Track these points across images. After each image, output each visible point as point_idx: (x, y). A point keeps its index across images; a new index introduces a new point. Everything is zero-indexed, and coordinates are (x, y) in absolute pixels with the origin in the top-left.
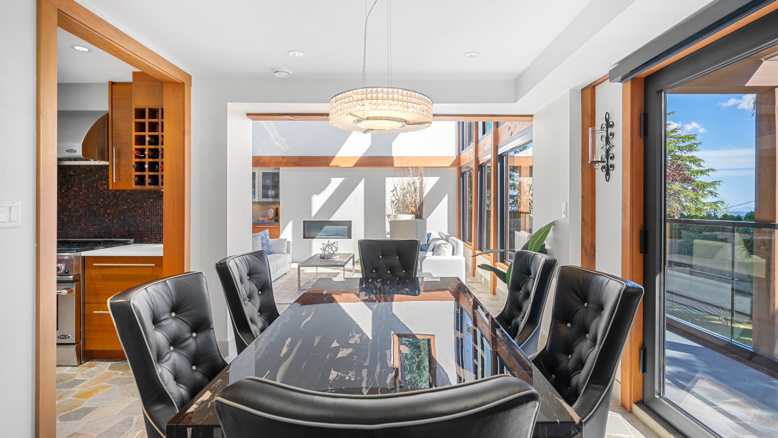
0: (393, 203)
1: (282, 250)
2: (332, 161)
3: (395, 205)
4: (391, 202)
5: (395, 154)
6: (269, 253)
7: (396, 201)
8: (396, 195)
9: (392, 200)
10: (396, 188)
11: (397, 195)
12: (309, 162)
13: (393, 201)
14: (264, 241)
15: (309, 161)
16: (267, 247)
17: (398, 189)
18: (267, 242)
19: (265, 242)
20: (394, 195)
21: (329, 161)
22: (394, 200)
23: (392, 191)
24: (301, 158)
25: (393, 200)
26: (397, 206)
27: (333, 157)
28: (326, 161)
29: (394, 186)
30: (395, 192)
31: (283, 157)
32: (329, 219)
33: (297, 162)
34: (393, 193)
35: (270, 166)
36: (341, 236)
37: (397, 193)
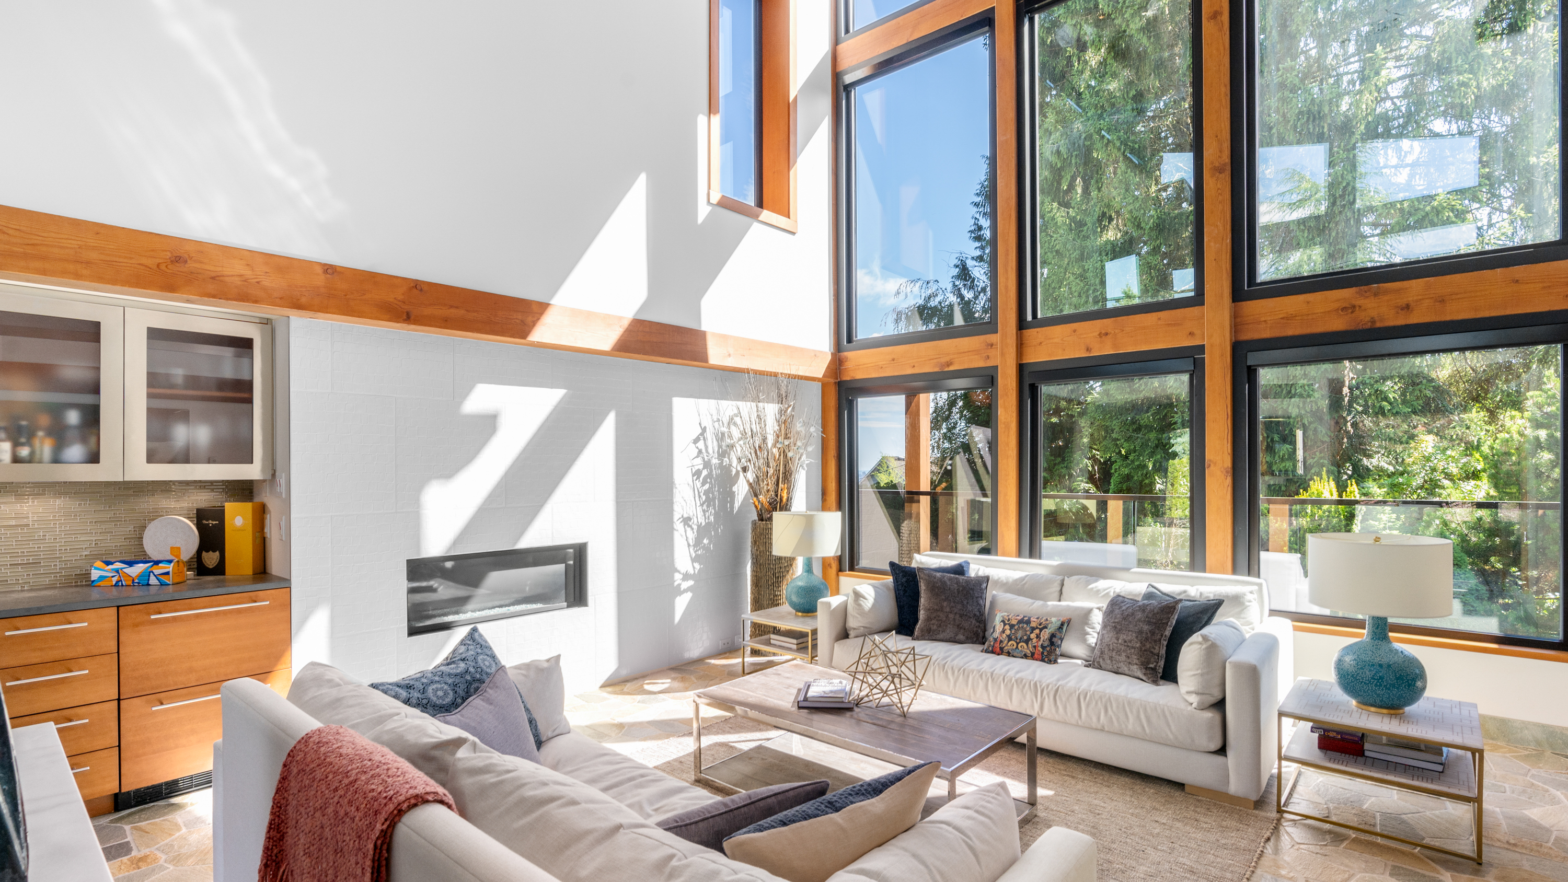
0: (698, 478)
2: (539, 319)
3: (703, 484)
4: (693, 476)
7: (705, 473)
8: (704, 451)
9: (694, 471)
10: (704, 430)
11: (707, 452)
12: (453, 310)
13: (699, 469)
15: (451, 307)
17: (709, 435)
20: (700, 452)
21: (530, 319)
22: (701, 467)
23: (696, 441)
24: (417, 286)
25: (696, 467)
26: (707, 486)
27: (542, 307)
28: (519, 317)
29: (700, 424)
30: (701, 444)
31: (329, 269)
32: (515, 543)
33: (399, 303)
34: (697, 448)
35: (256, 302)
36: (539, 606)
37: (706, 447)
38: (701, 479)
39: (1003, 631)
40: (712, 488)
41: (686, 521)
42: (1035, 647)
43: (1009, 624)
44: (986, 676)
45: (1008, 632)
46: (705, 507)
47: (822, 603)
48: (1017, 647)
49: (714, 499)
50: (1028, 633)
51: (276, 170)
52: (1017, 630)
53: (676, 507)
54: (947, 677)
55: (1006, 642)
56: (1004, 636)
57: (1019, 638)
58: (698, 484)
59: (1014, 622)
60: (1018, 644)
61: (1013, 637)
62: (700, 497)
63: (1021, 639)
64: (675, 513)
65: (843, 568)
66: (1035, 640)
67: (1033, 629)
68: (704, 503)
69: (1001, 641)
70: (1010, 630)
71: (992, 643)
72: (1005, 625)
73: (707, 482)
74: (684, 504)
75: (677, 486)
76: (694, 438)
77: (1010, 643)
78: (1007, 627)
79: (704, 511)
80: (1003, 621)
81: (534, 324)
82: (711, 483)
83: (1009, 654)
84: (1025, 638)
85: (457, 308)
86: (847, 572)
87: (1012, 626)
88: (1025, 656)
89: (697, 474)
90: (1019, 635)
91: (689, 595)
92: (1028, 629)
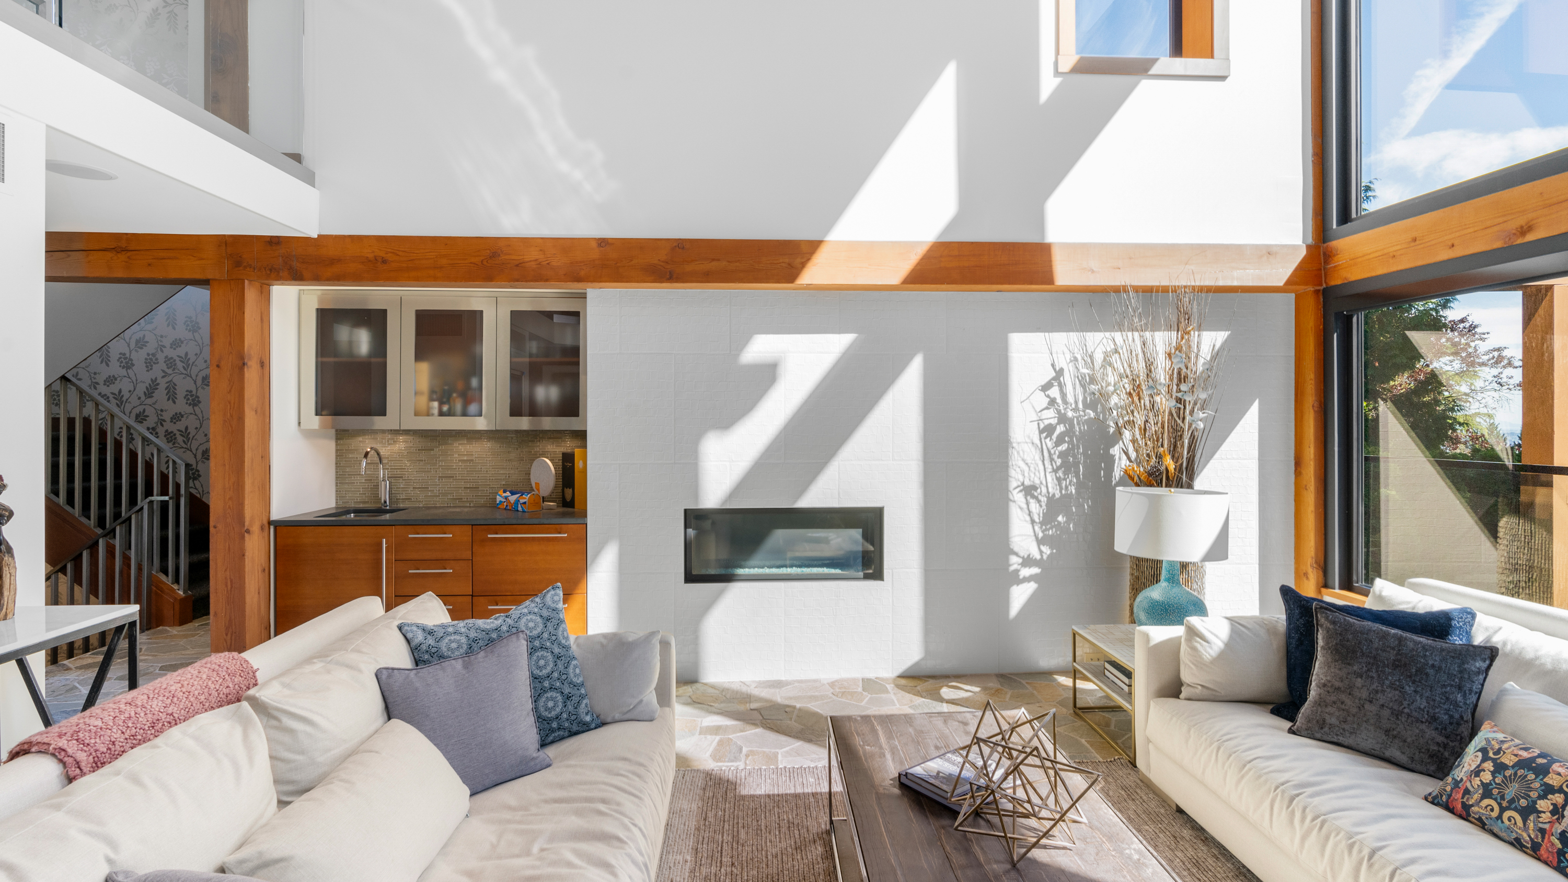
0: (1050, 435)
1: (641, 701)
2: (809, 259)
3: (1058, 444)
4: (1041, 432)
5: (1053, 236)
6: (575, 728)
7: (1060, 429)
8: (1059, 401)
9: (1042, 426)
10: (1060, 373)
11: (1065, 401)
12: (714, 263)
13: (1050, 425)
14: (542, 662)
15: (713, 260)
16: (559, 698)
17: (1067, 379)
18: (561, 666)
19: (549, 669)
20: (1052, 402)
21: (799, 260)
22: (1054, 421)
23: (1045, 388)
24: (680, 246)
25: (1047, 422)
26: (1064, 447)
27: (814, 246)
28: (787, 260)
29: (1053, 365)
30: (1054, 392)
31: (603, 243)
32: (795, 502)
33: (662, 264)
34: (1048, 396)
35: (547, 280)
36: (838, 571)
37: (1063, 395)
38: (1054, 437)
39: (1477, 772)
40: (1073, 449)
41: (1029, 490)
42: (1543, 831)
43: (1494, 760)
44: (1360, 851)
45: (1487, 777)
46: (1060, 474)
47: (1140, 632)
48: (1500, 817)
49: (1076, 464)
50: (1534, 795)
51: (563, 166)
52: (1508, 780)
53: (1012, 473)
54: (1291, 821)
55: (1476, 796)
56: (1477, 781)
57: (1508, 798)
58: (1050, 444)
59: (1508, 759)
60: (1503, 810)
61: (1495, 792)
62: (1052, 460)
63: (1512, 801)
64: (1010, 479)
65: (1330, 583)
66: (1546, 817)
67: (1548, 790)
68: (1058, 468)
69: (1467, 792)
70: (1493, 773)
71: (1448, 788)
72: (1485, 759)
73: (1065, 442)
74: (1026, 468)
75: (1014, 445)
76: (1043, 383)
77: (1486, 802)
78: (1489, 765)
79: (1059, 479)
80: (1484, 751)
81: (803, 265)
82: (1071, 442)
83: (1481, 824)
84: (1523, 802)
85: (718, 260)
86: (1337, 591)
87: (1500, 768)
88: (1517, 844)
89: (1048, 430)
90: (1511, 791)
91: (1031, 587)
92: (1537, 785)
